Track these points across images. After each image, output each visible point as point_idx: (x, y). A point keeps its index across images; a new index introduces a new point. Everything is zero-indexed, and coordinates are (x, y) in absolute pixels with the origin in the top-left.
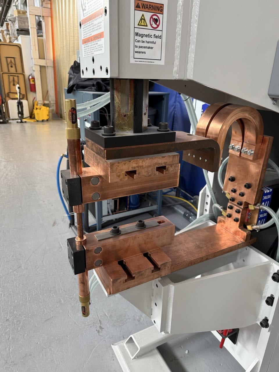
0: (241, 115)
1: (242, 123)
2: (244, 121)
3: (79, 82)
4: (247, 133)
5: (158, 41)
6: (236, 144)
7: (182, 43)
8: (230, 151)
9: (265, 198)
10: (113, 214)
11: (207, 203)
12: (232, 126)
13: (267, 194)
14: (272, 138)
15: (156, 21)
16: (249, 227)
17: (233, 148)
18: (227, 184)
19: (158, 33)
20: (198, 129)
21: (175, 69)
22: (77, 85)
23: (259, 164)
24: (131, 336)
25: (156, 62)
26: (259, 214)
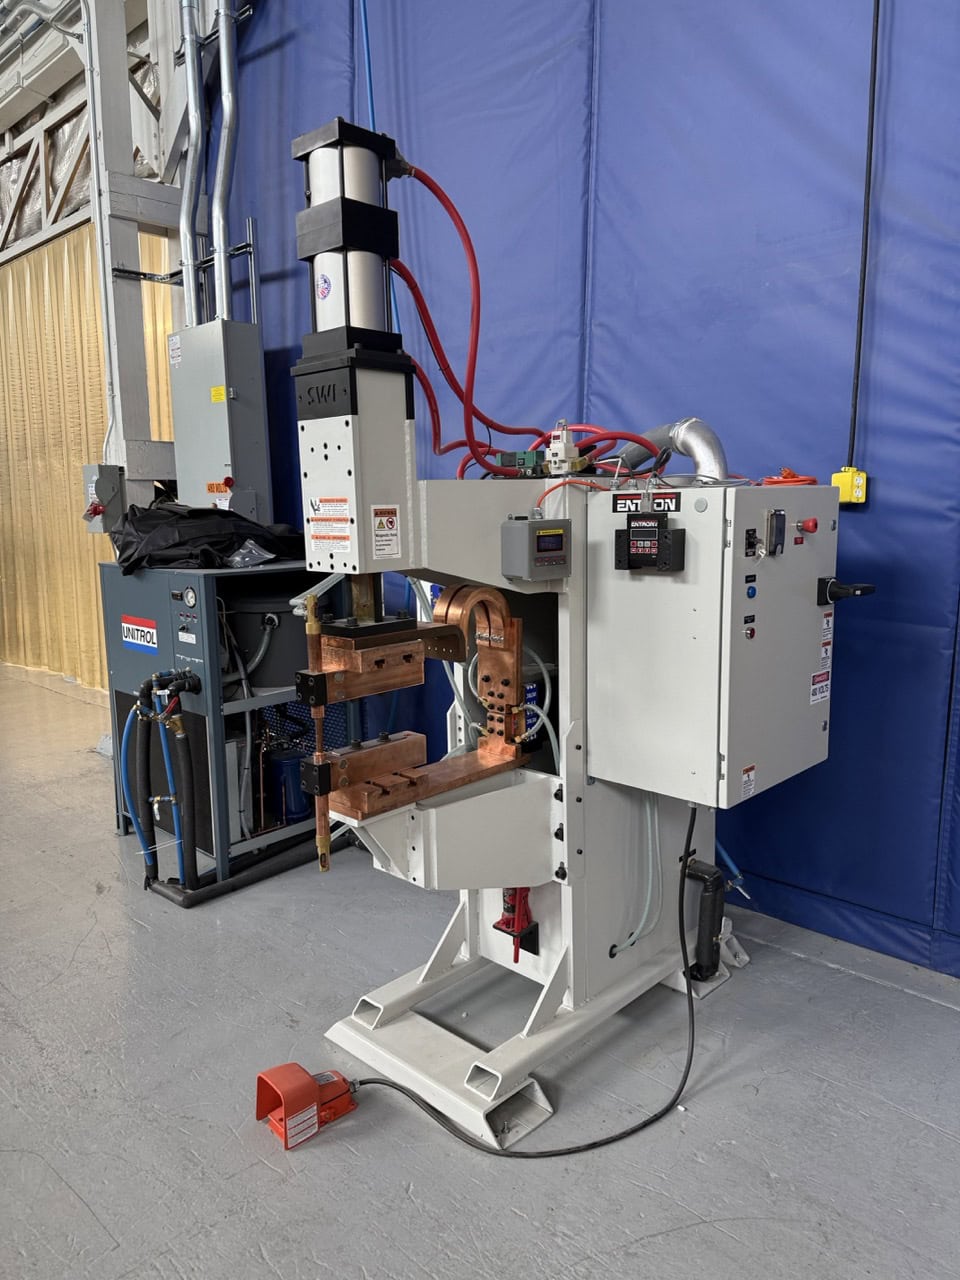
0: (481, 597)
1: (484, 606)
2: (486, 603)
3: (154, 550)
4: (493, 617)
5: (394, 538)
6: (482, 631)
7: (414, 537)
8: (478, 641)
9: (529, 696)
10: (253, 837)
11: (460, 729)
12: (475, 610)
13: (531, 691)
14: (520, 619)
15: (391, 523)
16: (518, 739)
17: (480, 638)
18: (482, 687)
19: (394, 532)
20: (436, 616)
21: (411, 561)
22: (150, 556)
23: (513, 652)
24: (364, 998)
25: (394, 556)
26: (527, 719)
